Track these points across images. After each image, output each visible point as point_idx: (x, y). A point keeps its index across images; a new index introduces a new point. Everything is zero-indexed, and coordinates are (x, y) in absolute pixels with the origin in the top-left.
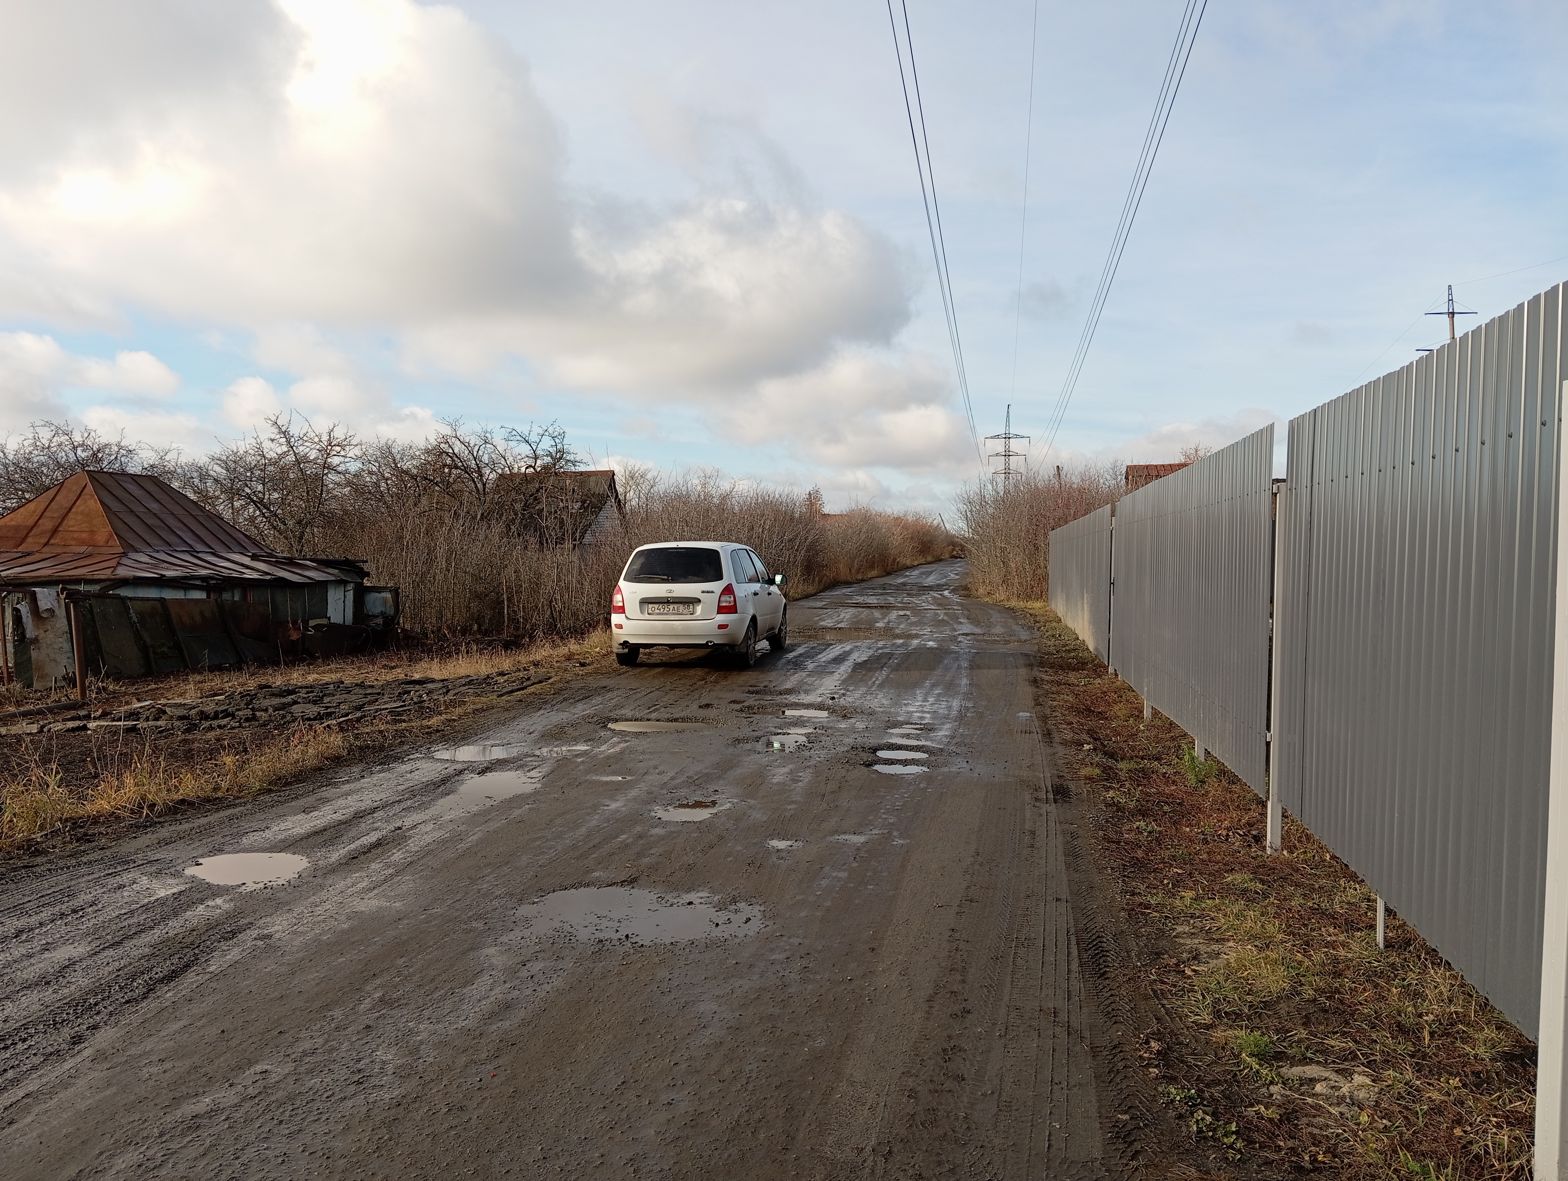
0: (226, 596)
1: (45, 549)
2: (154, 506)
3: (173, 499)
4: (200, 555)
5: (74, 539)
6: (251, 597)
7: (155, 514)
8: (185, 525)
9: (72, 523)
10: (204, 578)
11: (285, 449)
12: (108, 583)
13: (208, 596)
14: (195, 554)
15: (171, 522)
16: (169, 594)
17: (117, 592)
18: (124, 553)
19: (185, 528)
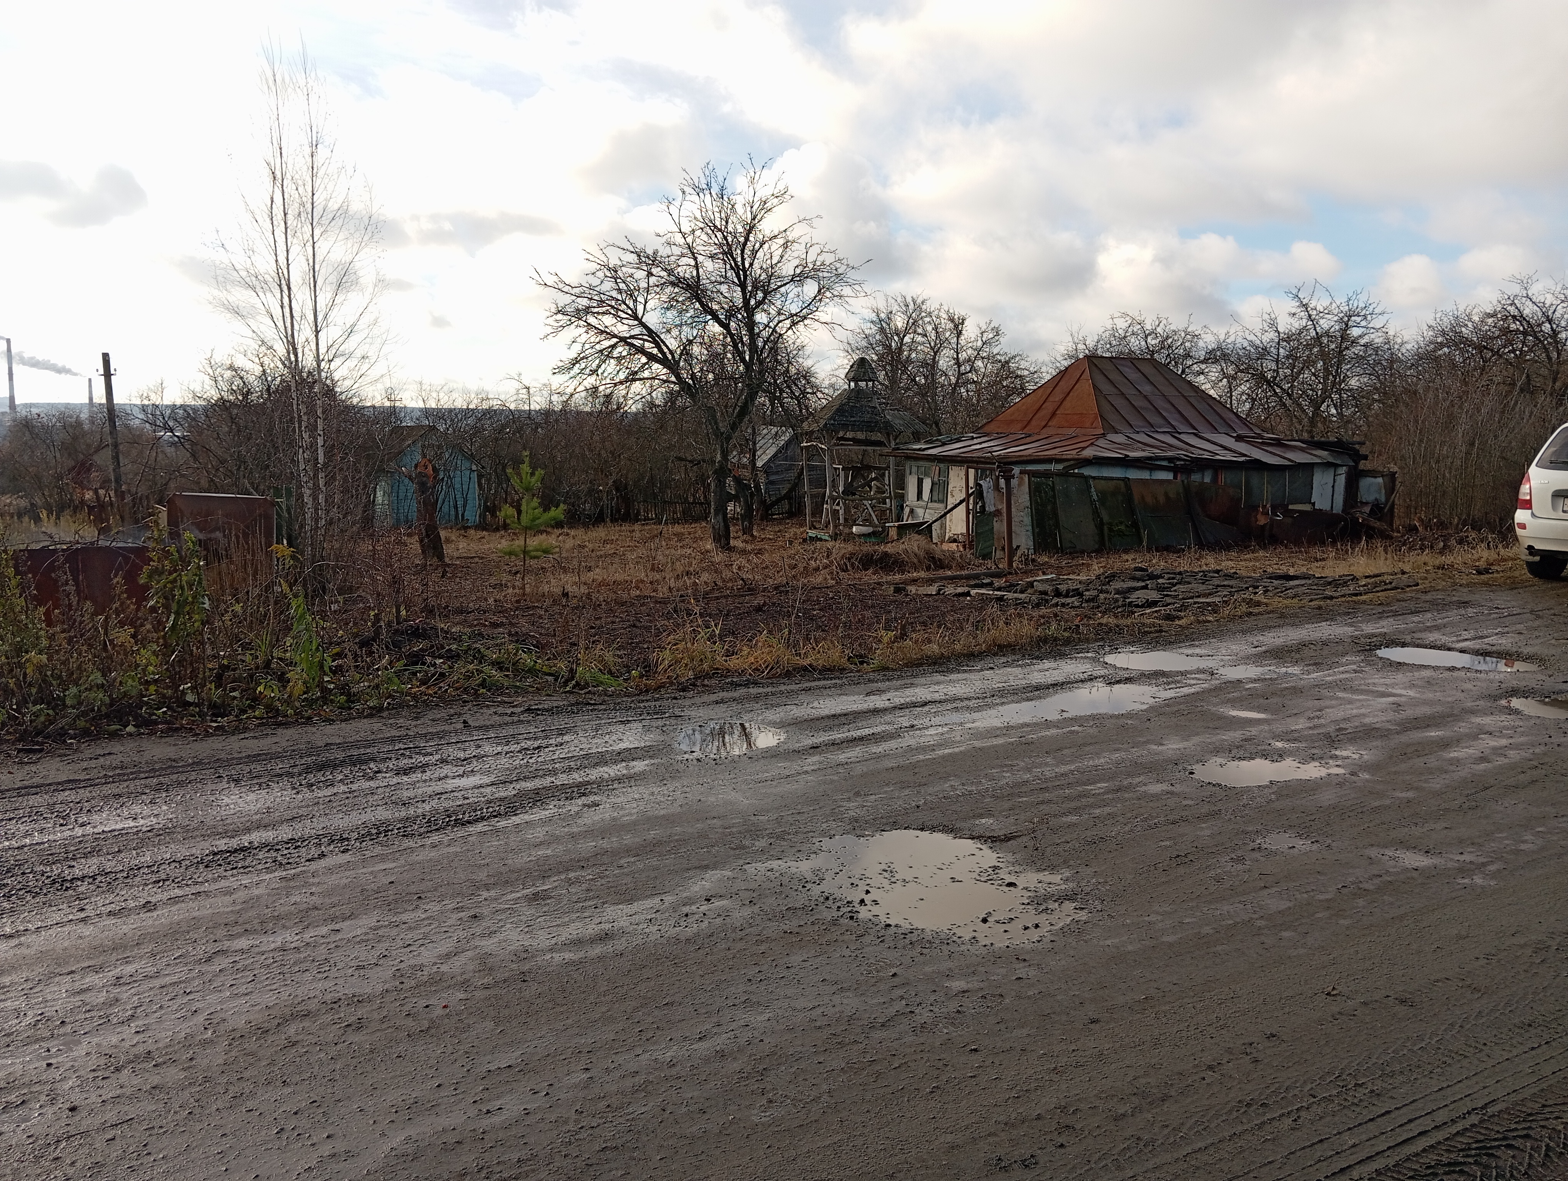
0: (1196, 477)
1: (1043, 431)
2: (1147, 389)
3: (1168, 380)
4: (1182, 437)
5: (1067, 422)
6: (1224, 478)
7: (1145, 396)
8: (1173, 406)
9: (1068, 406)
10: (1170, 459)
12: (1072, 462)
13: (1175, 477)
14: (1175, 435)
15: (1160, 403)
16: (1133, 474)
17: (1081, 471)
18: (1103, 434)
19: (1173, 409)
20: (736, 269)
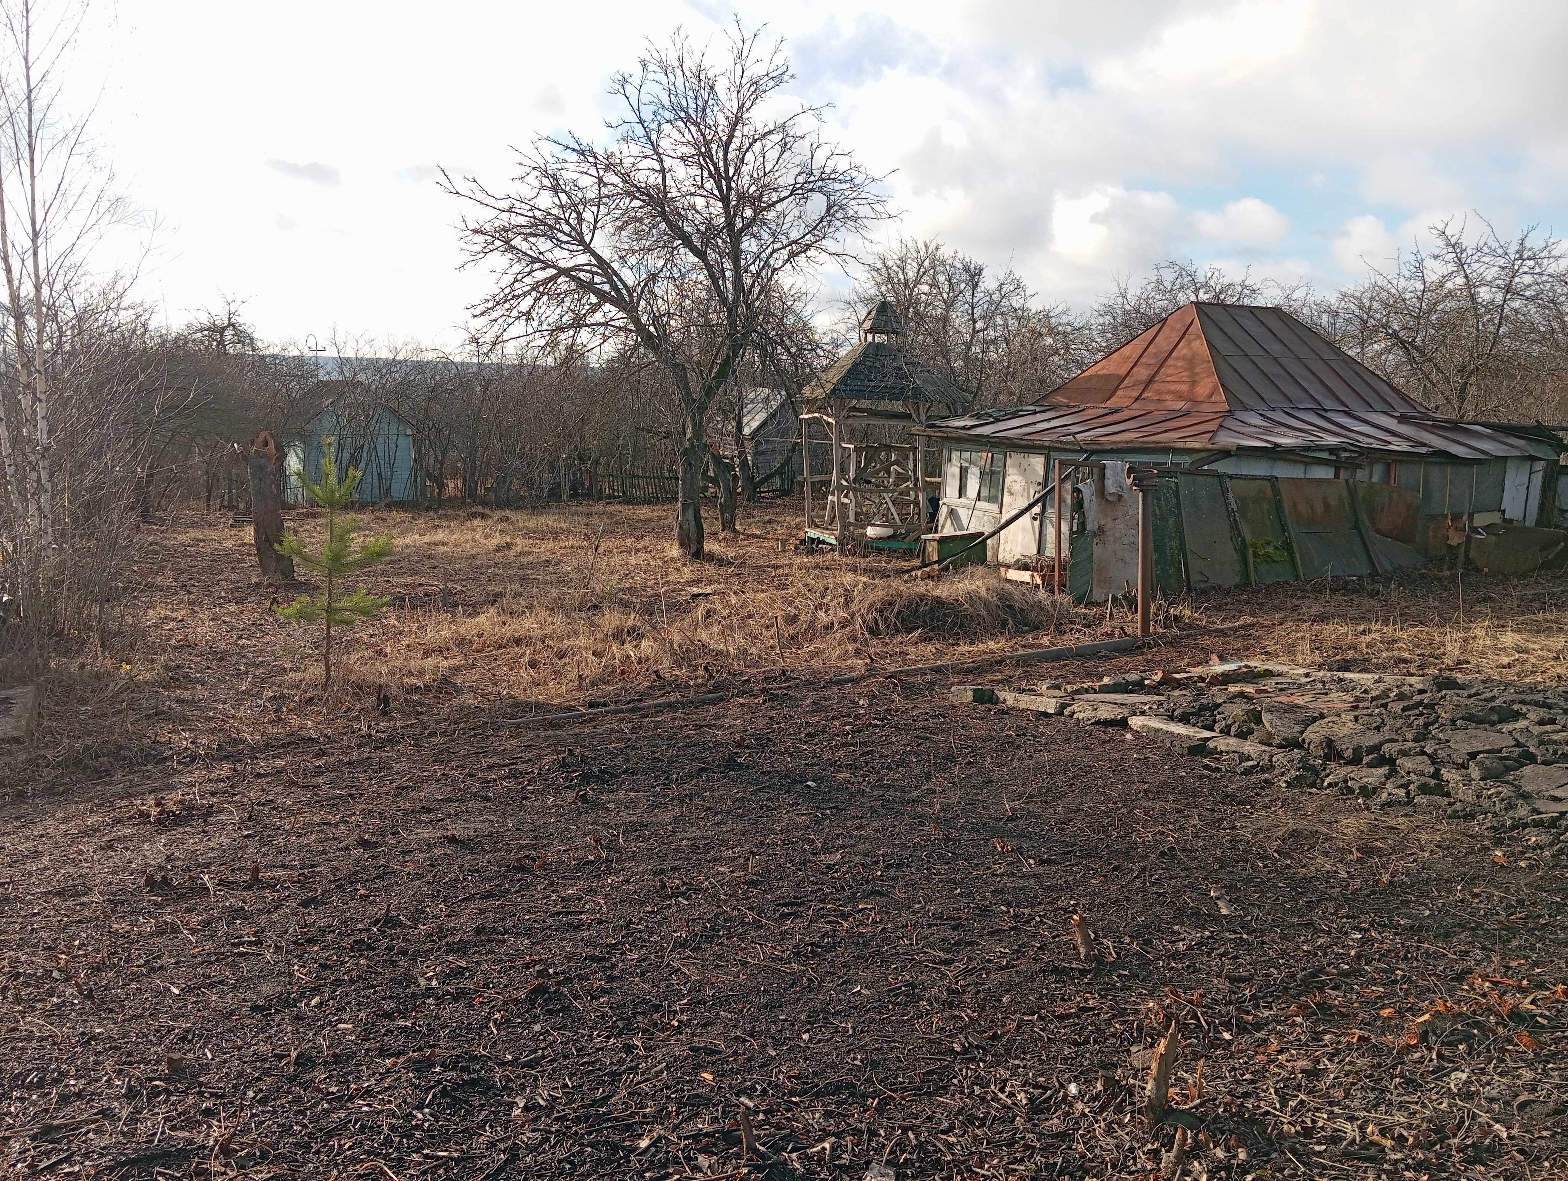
0: (1361, 475)
1: (1135, 406)
2: (1275, 348)
3: (1300, 338)
4: (1329, 415)
5: (1170, 392)
6: (1397, 477)
7: (1275, 359)
8: (1313, 373)
9: (1170, 371)
10: (1332, 450)
11: (1451, 267)
12: (1203, 455)
13: (1337, 476)
14: (1323, 413)
15: (1296, 369)
16: (1283, 471)
17: (1213, 466)
18: (1229, 411)
19: (1312, 377)
20: (717, 177)
